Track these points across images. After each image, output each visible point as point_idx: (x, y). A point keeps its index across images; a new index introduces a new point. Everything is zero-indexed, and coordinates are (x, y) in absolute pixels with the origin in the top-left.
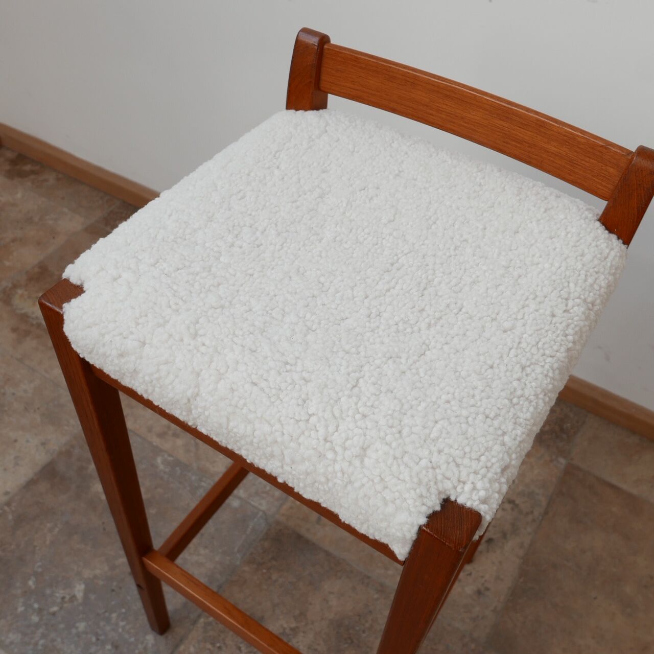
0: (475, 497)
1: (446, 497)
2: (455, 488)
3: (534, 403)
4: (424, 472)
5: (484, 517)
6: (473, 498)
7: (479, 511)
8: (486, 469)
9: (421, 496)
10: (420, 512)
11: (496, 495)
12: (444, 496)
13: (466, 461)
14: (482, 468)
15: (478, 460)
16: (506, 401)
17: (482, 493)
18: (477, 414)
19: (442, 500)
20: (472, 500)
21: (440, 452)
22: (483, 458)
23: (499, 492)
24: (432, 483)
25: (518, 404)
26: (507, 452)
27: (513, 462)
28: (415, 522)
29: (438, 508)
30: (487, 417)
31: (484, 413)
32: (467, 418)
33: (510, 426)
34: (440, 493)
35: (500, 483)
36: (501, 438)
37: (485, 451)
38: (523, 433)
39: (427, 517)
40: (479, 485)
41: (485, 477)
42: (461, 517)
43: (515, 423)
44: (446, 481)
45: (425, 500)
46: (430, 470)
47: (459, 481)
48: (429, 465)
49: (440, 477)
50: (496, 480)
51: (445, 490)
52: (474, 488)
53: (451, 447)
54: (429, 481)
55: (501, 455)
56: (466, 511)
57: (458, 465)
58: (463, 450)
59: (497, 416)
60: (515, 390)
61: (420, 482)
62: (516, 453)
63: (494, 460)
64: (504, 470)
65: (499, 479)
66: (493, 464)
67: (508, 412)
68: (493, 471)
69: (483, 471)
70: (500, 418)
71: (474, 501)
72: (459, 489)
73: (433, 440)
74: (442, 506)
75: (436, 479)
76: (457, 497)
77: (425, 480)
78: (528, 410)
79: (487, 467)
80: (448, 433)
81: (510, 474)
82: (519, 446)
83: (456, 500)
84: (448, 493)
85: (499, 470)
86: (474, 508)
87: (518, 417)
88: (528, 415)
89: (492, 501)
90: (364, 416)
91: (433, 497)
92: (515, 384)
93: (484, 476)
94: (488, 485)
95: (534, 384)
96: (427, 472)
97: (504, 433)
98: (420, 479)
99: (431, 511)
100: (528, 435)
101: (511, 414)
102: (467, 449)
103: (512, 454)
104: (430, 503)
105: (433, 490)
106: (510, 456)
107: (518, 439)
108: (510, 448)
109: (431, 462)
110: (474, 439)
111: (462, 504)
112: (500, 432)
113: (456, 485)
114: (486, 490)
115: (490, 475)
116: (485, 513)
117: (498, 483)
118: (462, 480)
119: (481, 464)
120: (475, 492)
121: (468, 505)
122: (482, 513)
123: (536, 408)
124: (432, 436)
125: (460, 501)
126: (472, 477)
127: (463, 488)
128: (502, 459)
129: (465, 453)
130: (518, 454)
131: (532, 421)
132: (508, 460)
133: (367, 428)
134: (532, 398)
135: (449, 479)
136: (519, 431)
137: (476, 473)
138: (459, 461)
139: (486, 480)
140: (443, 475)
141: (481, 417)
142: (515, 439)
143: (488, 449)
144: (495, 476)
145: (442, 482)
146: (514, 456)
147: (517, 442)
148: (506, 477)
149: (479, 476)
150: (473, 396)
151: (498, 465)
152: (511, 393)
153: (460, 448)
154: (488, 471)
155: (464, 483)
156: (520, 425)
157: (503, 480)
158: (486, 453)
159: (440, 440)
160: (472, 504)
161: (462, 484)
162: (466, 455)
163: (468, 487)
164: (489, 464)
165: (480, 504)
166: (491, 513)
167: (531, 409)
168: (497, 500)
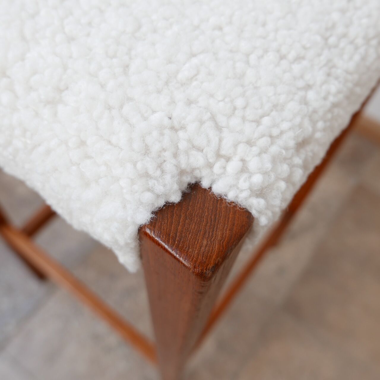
0: (243, 184)
1: (193, 182)
2: (210, 166)
3: (362, 50)
4: (155, 134)
5: (257, 219)
6: (239, 186)
7: (249, 209)
8: (269, 139)
9: (146, 175)
10: (142, 203)
11: (282, 185)
12: (188, 179)
13: (235, 122)
14: (263, 136)
15: (258, 122)
16: (318, 38)
17: (257, 179)
18: (266, 51)
19: (185, 185)
20: (238, 188)
21: (189, 103)
22: (266, 121)
23: (288, 180)
24: (167, 155)
25: (336, 46)
26: (310, 117)
27: (318, 135)
28: (129, 219)
29: (176, 198)
30: (282, 57)
31: (278, 51)
32: (248, 55)
33: (319, 76)
34: (182, 173)
35: (292, 166)
36: (301, 93)
37: (272, 111)
38: (339, 92)
39: (153, 213)
40: (253, 164)
41: (265, 152)
42: (215, 215)
43: (329, 75)
44: (194, 152)
45: (151, 183)
46: (167, 132)
47: (218, 156)
48: (166, 121)
49: (183, 145)
50: (285, 159)
51: (193, 170)
52: (244, 169)
53: (212, 96)
54: (164, 150)
55: (298, 120)
56: (227, 206)
57: (219, 128)
58: (232, 101)
59: (299, 59)
60: (334, 26)
61: (146, 151)
62: (325, 121)
63: (285, 126)
64: (301, 145)
65: (291, 158)
66: (282, 133)
67: (319, 55)
68: (280, 142)
69: (264, 142)
70: (305, 63)
71: (242, 191)
72: (217, 169)
73: (183, 85)
74: (185, 195)
75: (177, 148)
76: (213, 182)
77: (155, 148)
78: (351, 58)
79: (271, 137)
80: (210, 74)
81: (310, 154)
82: (330, 110)
83: (210, 188)
84: (197, 174)
85: (292, 143)
86: (239, 203)
87: (334, 66)
88: (351, 66)
89: (274, 193)
90: (71, 39)
91: (168, 178)
92: (336, 16)
93: (263, 151)
94: (268, 166)
95: (365, 21)
96: (162, 134)
97: (308, 87)
98: (146, 145)
99: (161, 203)
100: (347, 98)
101: (323, 59)
102: (240, 103)
103: (317, 121)
104: (159, 189)
105: (170, 167)
106: (314, 123)
107: (331, 99)
108: (315, 111)
109: (170, 118)
110: (256, 88)
111: (219, 195)
112: (301, 83)
113: (211, 160)
114: (265, 173)
115: (274, 149)
116: (260, 212)
117: (288, 165)
118: (223, 152)
119: (261, 128)
120: (245, 176)
121: (231, 196)
122: (254, 212)
123: (364, 59)
124: (180, 76)
125: (218, 189)
126: (242, 148)
127: (224, 168)
128: (300, 126)
129: (235, 109)
130: (328, 124)
131: (356, 77)
132: (310, 129)
133: (71, 57)
134: (359, 41)
135: (200, 150)
136: (333, 87)
137: (250, 143)
138: (222, 120)
139: (266, 157)
140: (189, 141)
141: (271, 56)
142: (325, 98)
143: (277, 107)
144: (284, 152)
145: (187, 153)
146: (320, 125)
147: (328, 104)
148: (303, 156)
149: (255, 150)
150: (264, 25)
151: (291, 134)
152: (327, 29)
153: (227, 100)
154: (272, 143)
155: (228, 159)
156: (337, 78)
157: (298, 161)
158: (274, 113)
159: (195, 83)
160: (237, 197)
161: (223, 161)
162: (237, 112)
163: (233, 166)
164: (275, 132)
165: (250, 196)
166: (270, 214)
167: (357, 58)
168: (282, 193)
